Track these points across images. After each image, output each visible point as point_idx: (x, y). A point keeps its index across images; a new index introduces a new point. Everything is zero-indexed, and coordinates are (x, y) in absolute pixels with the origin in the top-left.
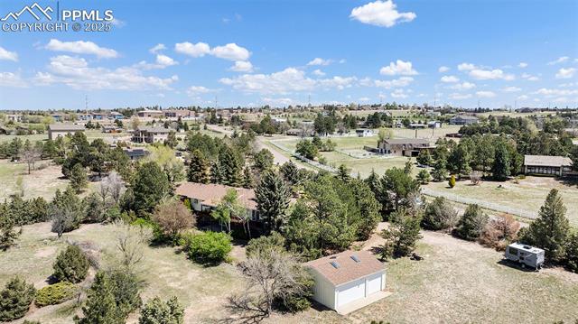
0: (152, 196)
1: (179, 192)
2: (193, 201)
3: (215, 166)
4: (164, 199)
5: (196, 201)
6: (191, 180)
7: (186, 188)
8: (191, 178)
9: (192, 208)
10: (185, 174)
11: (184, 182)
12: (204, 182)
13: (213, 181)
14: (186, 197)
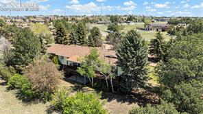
0: (27, 55)
1: (49, 50)
2: (60, 58)
3: (72, 34)
4: (37, 57)
5: (63, 58)
6: (57, 43)
7: (54, 48)
8: (57, 41)
9: (60, 63)
10: (53, 39)
11: (53, 44)
12: (66, 44)
13: (71, 43)
14: (54, 55)
